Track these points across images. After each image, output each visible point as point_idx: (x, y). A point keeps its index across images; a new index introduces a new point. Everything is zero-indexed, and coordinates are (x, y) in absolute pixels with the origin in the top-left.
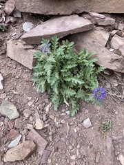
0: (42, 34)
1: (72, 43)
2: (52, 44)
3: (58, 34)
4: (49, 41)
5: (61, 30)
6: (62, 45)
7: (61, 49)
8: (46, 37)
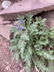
0: (18, 11)
1: (45, 20)
2: (26, 20)
3: (32, 11)
4: (23, 18)
5: (36, 7)
6: (36, 21)
7: (35, 25)
8: (21, 14)
